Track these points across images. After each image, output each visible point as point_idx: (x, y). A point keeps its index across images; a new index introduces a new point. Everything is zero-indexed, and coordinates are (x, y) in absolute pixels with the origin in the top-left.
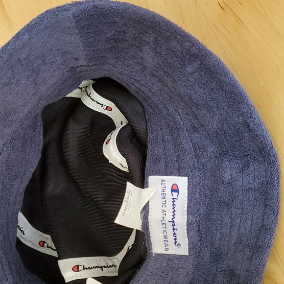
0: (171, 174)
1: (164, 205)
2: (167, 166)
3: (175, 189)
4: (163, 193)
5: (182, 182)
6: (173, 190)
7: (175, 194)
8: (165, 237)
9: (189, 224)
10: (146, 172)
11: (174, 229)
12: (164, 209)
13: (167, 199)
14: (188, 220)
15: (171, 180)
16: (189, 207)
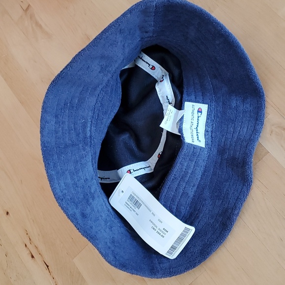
0: (198, 102)
1: (192, 119)
2: (196, 98)
3: (200, 111)
4: (193, 113)
5: (205, 107)
6: (198, 111)
7: (200, 114)
8: (192, 136)
9: (206, 131)
10: (183, 100)
11: (197, 132)
12: (192, 121)
13: (194, 116)
14: (206, 129)
15: (198, 106)
16: (207, 122)
